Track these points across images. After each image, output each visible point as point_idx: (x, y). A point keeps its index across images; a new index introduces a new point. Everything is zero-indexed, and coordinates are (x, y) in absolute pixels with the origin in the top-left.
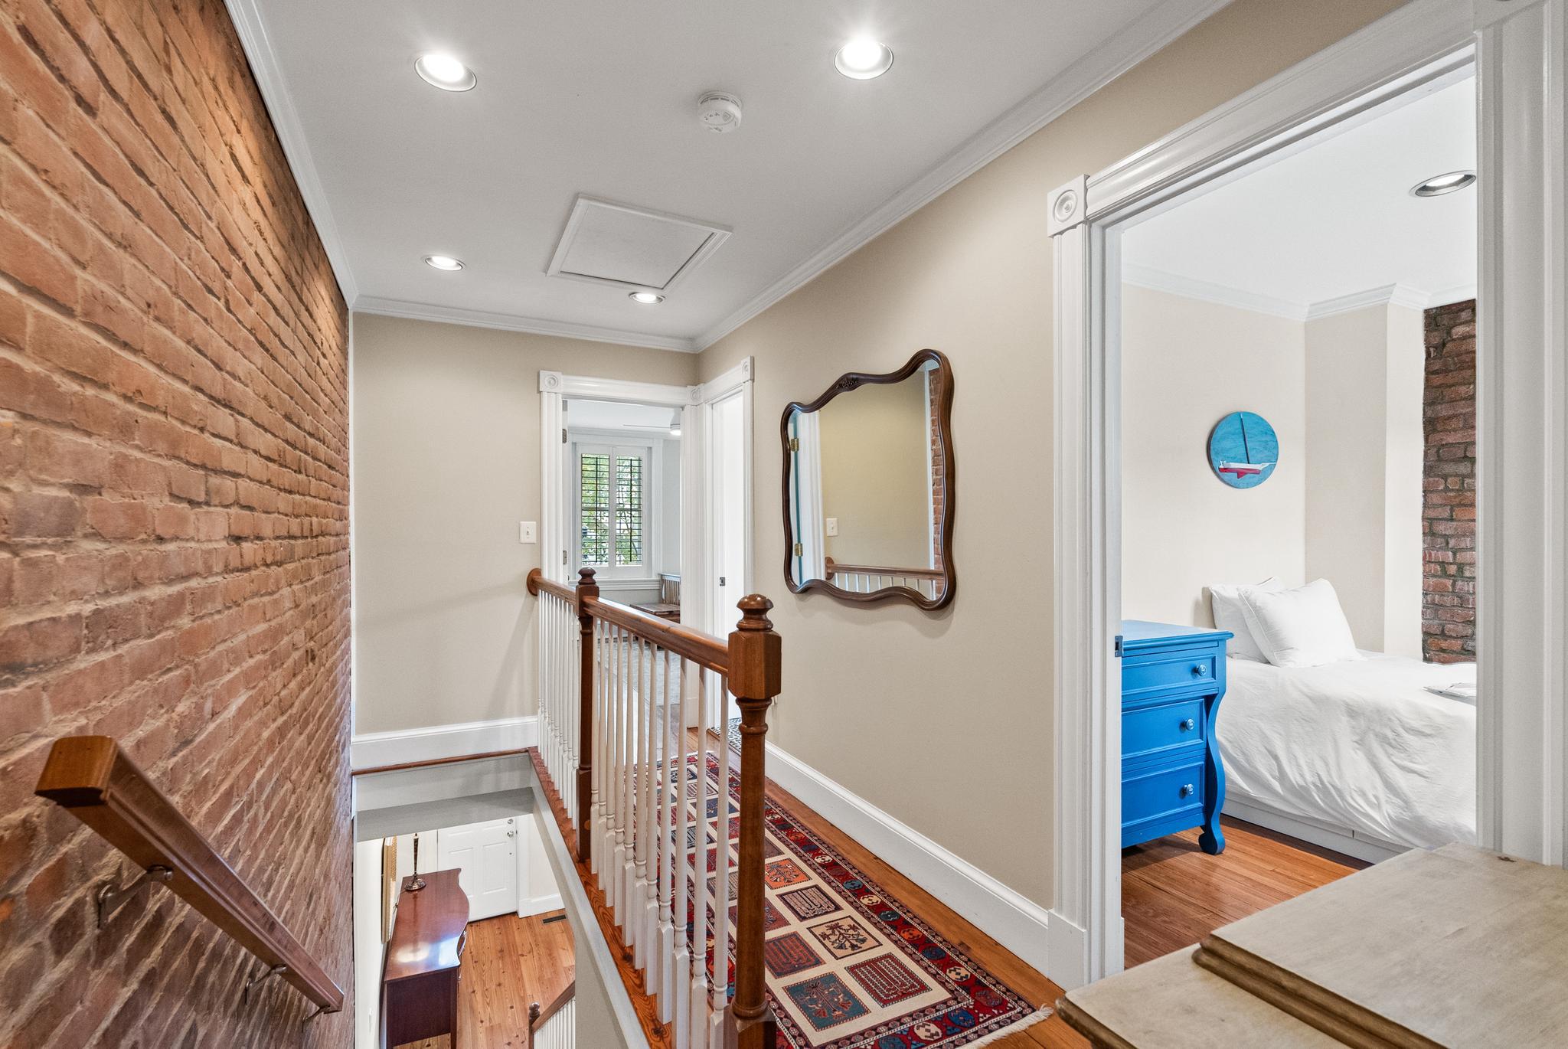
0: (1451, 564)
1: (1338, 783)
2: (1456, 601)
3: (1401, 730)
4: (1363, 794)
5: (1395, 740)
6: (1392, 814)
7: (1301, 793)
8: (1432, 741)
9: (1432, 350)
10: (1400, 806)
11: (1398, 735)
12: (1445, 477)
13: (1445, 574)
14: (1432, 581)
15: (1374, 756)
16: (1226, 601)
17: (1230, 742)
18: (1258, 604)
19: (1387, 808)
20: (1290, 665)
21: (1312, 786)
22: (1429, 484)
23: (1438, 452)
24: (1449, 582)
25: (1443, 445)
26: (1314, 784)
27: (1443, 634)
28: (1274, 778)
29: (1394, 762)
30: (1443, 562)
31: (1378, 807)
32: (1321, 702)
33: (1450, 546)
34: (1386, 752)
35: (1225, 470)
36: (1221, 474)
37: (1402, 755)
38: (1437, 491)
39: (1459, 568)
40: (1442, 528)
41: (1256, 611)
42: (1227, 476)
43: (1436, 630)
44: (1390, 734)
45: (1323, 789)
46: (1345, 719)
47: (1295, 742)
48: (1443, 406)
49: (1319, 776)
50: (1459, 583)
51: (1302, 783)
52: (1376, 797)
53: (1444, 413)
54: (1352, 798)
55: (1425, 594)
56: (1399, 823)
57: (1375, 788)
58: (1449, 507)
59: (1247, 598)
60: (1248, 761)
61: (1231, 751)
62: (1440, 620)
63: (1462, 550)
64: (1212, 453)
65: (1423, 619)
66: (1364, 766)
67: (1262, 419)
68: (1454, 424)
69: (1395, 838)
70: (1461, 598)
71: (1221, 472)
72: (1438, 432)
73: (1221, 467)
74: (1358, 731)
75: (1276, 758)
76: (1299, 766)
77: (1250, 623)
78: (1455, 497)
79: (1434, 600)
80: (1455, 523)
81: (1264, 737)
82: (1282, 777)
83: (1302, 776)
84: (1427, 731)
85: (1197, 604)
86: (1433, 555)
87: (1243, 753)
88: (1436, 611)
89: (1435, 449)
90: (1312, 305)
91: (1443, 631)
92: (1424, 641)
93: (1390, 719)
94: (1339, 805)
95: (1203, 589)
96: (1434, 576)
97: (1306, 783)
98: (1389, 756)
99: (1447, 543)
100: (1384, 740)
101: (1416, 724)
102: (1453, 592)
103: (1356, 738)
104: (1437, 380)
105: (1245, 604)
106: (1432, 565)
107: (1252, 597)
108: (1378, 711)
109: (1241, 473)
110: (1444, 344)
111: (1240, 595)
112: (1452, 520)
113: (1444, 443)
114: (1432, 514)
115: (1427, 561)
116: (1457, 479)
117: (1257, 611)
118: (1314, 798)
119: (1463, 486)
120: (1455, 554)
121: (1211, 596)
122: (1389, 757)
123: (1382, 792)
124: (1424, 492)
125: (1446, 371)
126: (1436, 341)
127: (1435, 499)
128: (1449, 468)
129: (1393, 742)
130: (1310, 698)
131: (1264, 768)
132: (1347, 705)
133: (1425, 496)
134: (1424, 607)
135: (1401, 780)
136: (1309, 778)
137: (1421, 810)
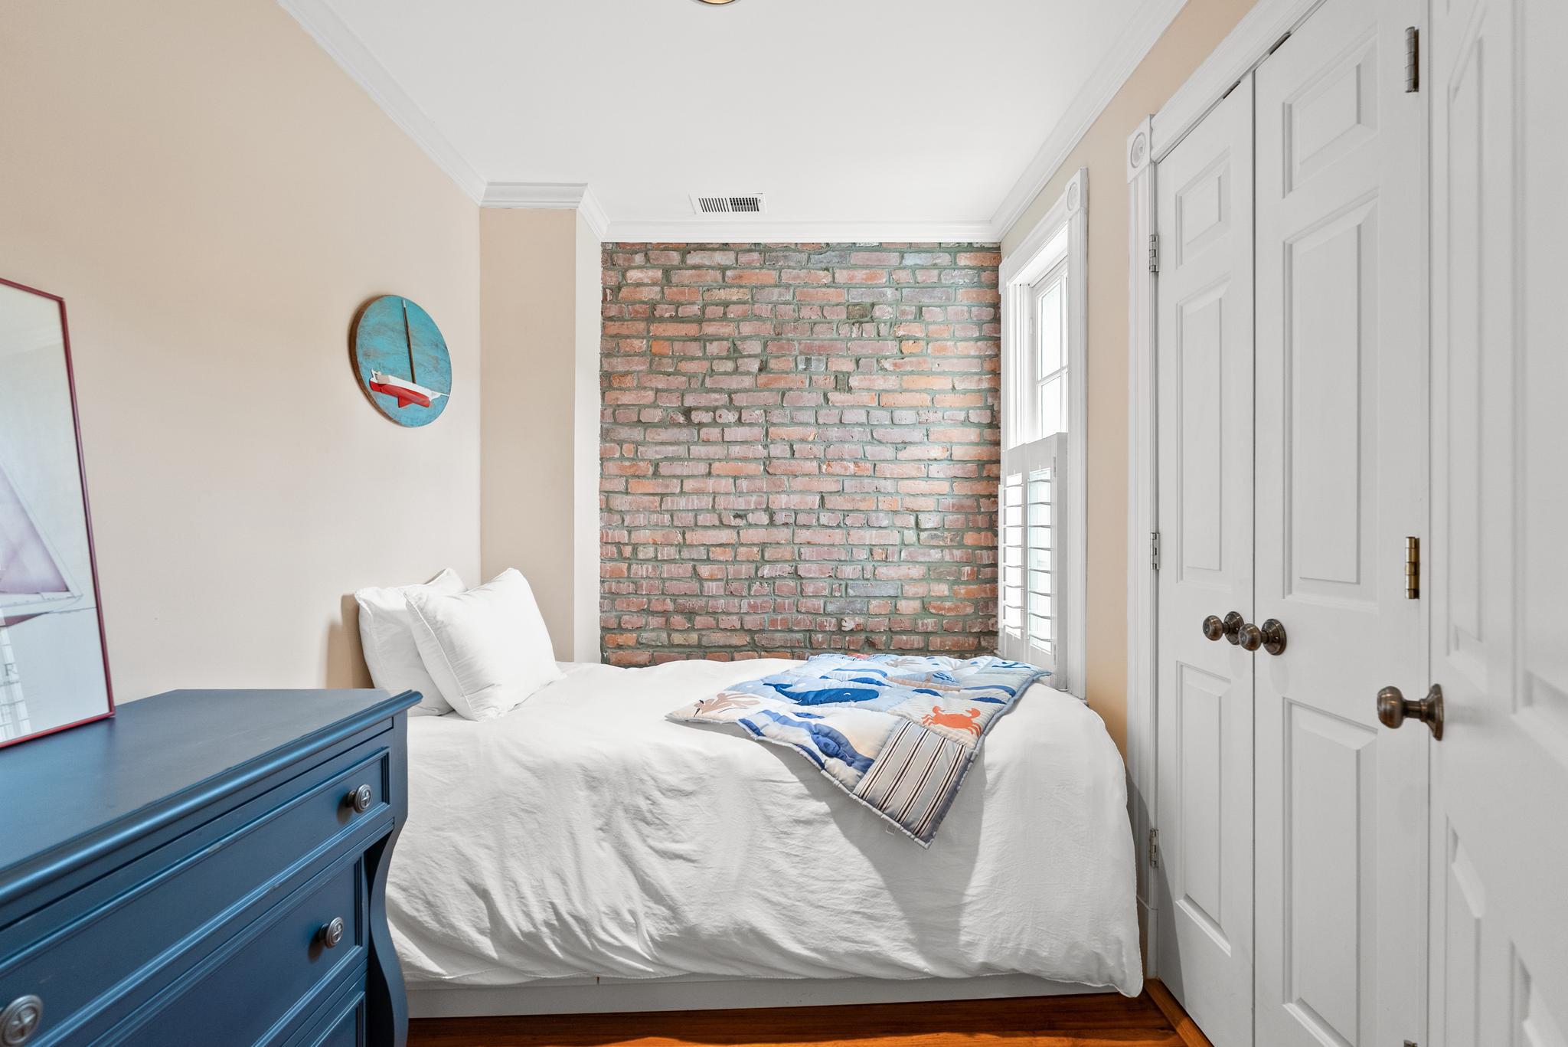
0: (627, 544)
1: (583, 912)
2: (632, 587)
3: (657, 795)
4: (616, 915)
5: (651, 812)
6: (654, 933)
7: (528, 946)
8: (693, 801)
9: (608, 291)
10: (665, 919)
11: (654, 803)
12: (620, 443)
13: (621, 557)
14: (609, 565)
15: (625, 845)
16: (383, 616)
17: (404, 890)
18: (439, 618)
19: (649, 926)
20: (491, 713)
21: (544, 929)
22: (605, 450)
23: (614, 413)
24: (625, 566)
25: (618, 406)
26: (548, 924)
27: (621, 629)
28: (482, 932)
29: (651, 847)
30: (619, 543)
31: (634, 928)
32: (546, 773)
33: (626, 524)
34: (639, 832)
35: (380, 387)
36: (372, 393)
37: (661, 833)
38: (613, 459)
39: (633, 549)
40: (620, 502)
41: (435, 630)
42: (382, 399)
43: (613, 624)
44: (644, 804)
45: (561, 929)
46: (583, 794)
47: (513, 855)
48: (619, 360)
49: (553, 906)
50: (634, 567)
51: (527, 927)
52: (633, 913)
53: (621, 368)
54: (604, 929)
55: (602, 582)
56: (663, 945)
57: (629, 898)
58: (624, 478)
59: (422, 610)
60: (437, 916)
61: (406, 908)
62: (616, 611)
63: (637, 528)
64: (360, 352)
65: (602, 612)
66: (616, 870)
67: (433, 322)
68: (629, 381)
69: (658, 970)
70: (635, 583)
71: (373, 390)
72: (614, 389)
73: (374, 380)
74: (602, 810)
75: (484, 894)
76: (521, 897)
77: (425, 650)
78: (630, 467)
79: (610, 588)
80: (629, 497)
81: (464, 861)
82: (497, 927)
83: (528, 915)
84: (689, 787)
85: (332, 629)
86: (610, 535)
87: (429, 904)
88: (613, 601)
89: (611, 410)
90: (491, 184)
91: (619, 624)
92: (602, 638)
93: (641, 780)
94: (585, 947)
95: (344, 599)
96: (611, 560)
97: (535, 926)
98: (644, 838)
99: (623, 521)
100: (638, 816)
101: (673, 780)
102: (629, 577)
103: (599, 823)
104: (614, 328)
105: (417, 619)
106: (609, 547)
107: (430, 607)
108: (627, 770)
109: (404, 398)
110: (619, 288)
111: (409, 604)
112: (627, 493)
113: (619, 403)
114: (609, 487)
115: (604, 543)
116: (632, 446)
117: (438, 630)
118: (545, 947)
119: (637, 456)
120: (630, 533)
121: (357, 609)
122: (645, 841)
123: (639, 902)
124: (601, 459)
125: (620, 319)
126: (613, 282)
127: (612, 468)
128: (624, 433)
129: (649, 816)
130: (528, 769)
131: (467, 922)
132: (585, 769)
133: (602, 465)
134: (602, 597)
135: (663, 874)
136: (539, 916)
137: (692, 915)
